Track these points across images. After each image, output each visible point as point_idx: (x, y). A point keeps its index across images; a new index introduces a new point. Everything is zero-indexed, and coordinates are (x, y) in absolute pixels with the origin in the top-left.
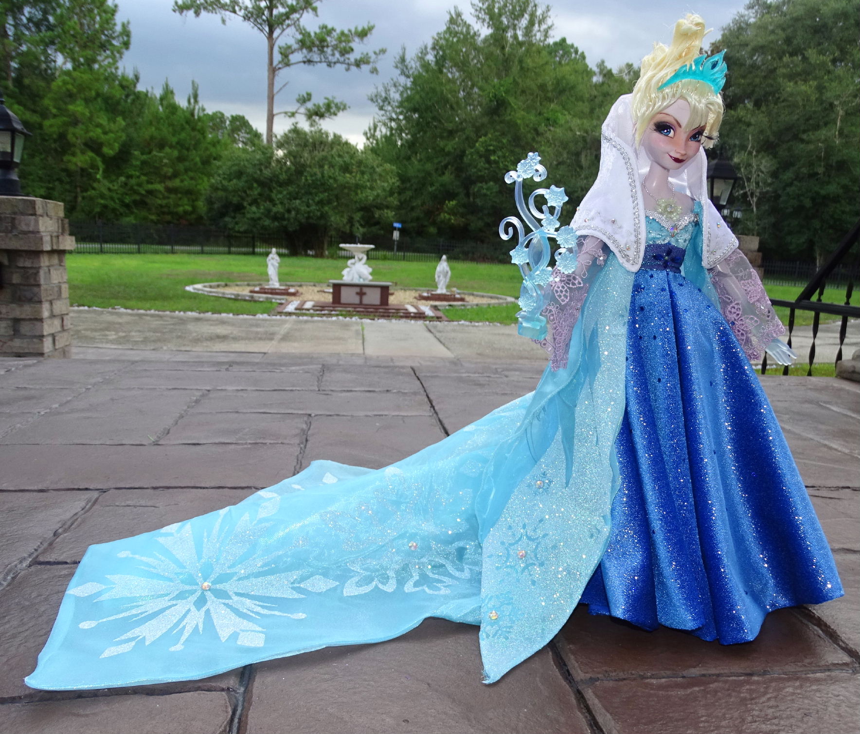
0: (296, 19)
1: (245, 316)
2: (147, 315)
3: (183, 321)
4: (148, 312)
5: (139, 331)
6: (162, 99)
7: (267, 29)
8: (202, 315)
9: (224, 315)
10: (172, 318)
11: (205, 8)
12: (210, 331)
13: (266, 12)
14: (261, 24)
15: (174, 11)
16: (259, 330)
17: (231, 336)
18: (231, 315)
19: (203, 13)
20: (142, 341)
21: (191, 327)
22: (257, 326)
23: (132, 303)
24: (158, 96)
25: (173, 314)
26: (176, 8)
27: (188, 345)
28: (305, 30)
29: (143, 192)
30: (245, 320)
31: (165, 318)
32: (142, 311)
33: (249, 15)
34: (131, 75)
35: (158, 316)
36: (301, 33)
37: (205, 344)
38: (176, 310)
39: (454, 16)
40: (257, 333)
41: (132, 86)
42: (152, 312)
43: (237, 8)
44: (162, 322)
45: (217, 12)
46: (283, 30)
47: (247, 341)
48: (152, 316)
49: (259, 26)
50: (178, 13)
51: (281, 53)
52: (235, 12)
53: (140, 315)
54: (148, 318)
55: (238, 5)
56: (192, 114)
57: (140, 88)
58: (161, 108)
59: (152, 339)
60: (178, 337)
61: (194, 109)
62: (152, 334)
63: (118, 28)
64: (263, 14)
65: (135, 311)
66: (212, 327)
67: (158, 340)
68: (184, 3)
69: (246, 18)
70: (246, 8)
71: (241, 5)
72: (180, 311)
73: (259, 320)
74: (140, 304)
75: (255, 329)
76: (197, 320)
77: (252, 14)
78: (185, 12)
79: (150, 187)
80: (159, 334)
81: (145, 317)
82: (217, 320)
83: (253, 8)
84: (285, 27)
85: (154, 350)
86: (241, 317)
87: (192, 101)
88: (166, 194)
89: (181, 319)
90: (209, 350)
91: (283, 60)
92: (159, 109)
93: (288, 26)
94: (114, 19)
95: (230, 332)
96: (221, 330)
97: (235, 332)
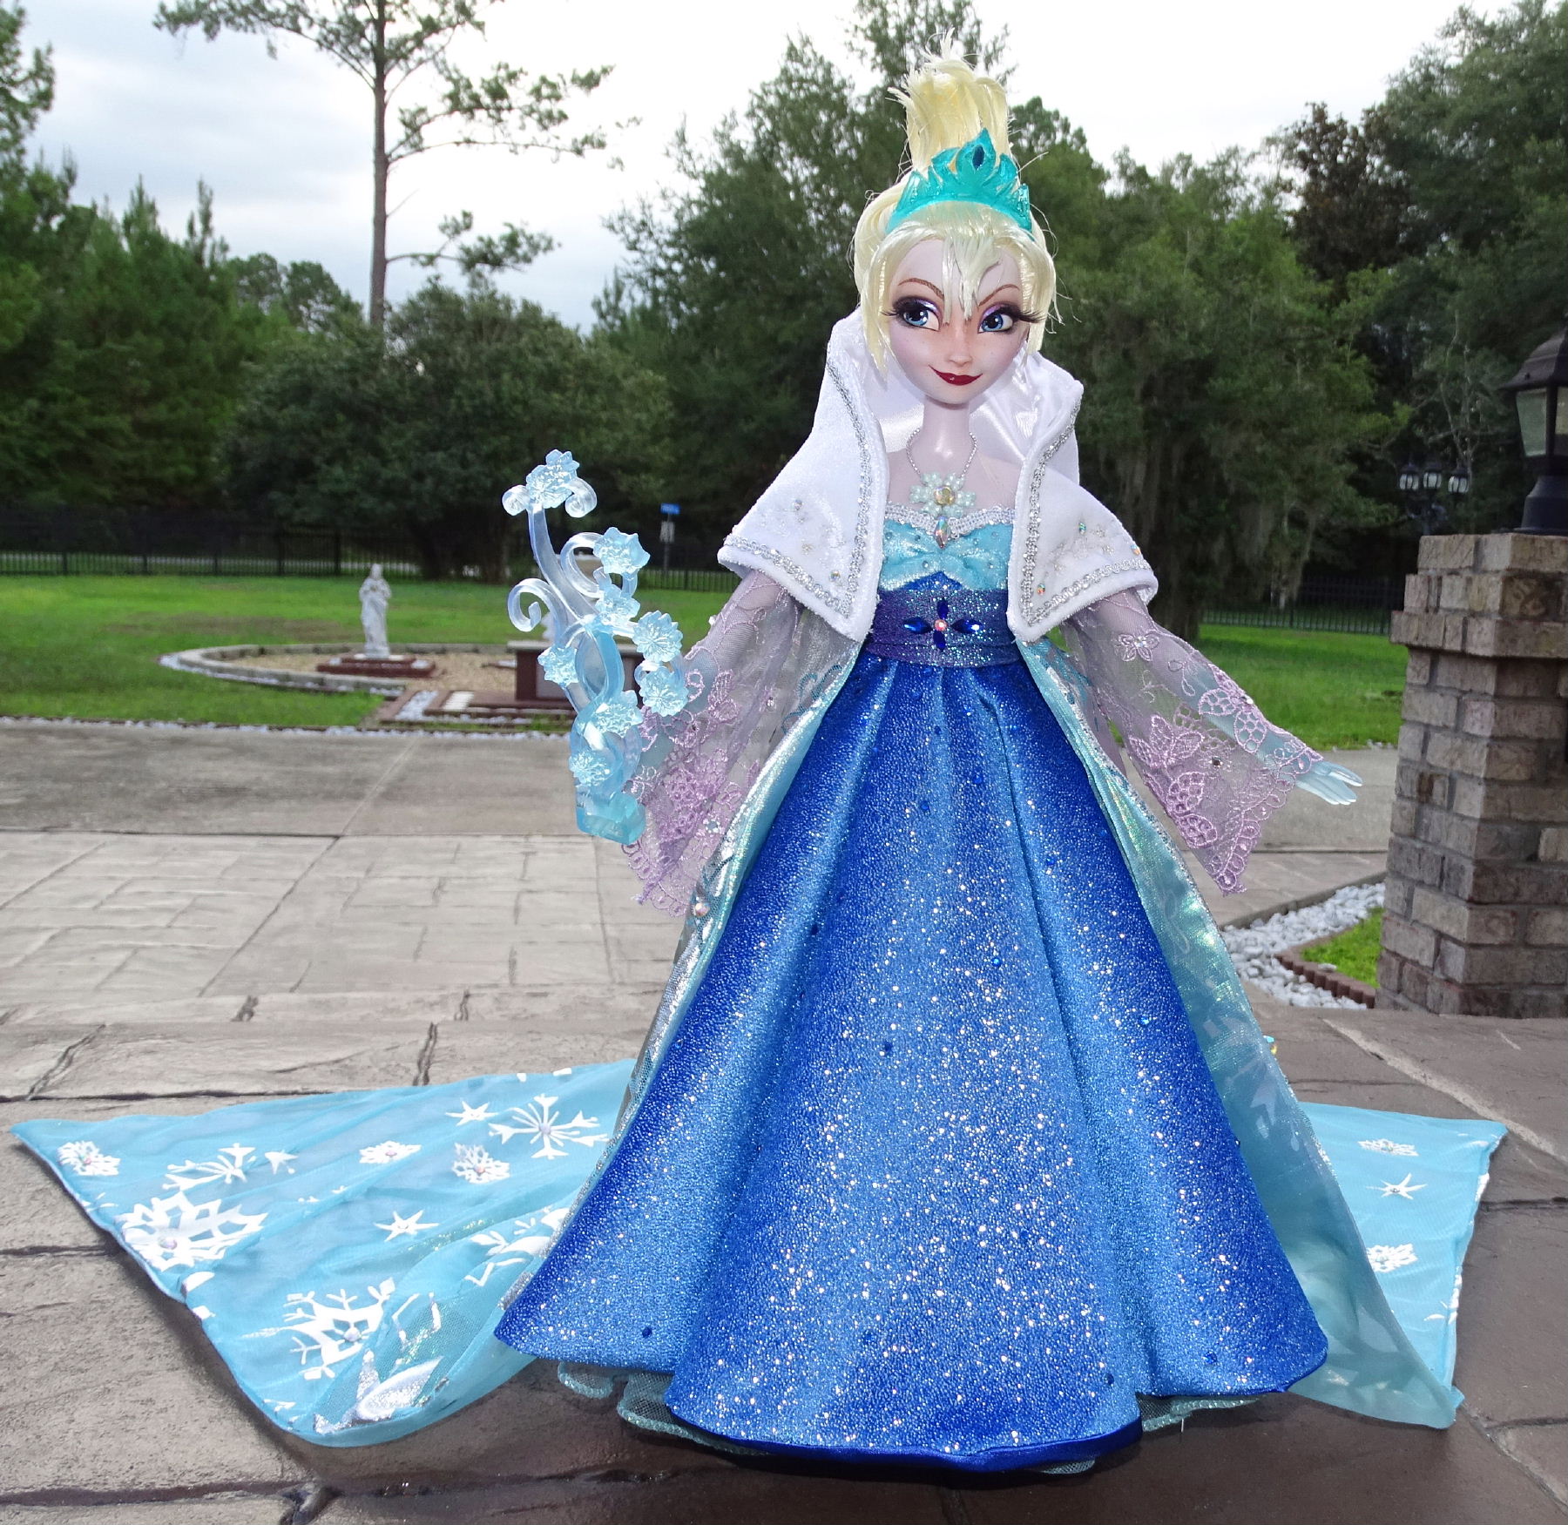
0: (437, 48)
1: (300, 733)
2: (48, 732)
3: (138, 749)
4: (57, 724)
5: (19, 778)
6: (128, 223)
7: (371, 68)
8: (191, 731)
9: (246, 730)
10: (113, 738)
11: (229, 21)
12: (202, 776)
13: (370, 32)
14: (358, 59)
15: (158, 26)
16: (330, 769)
17: (255, 788)
18: (264, 730)
19: (225, 32)
20: (20, 806)
21: (155, 763)
22: (324, 758)
23: (21, 700)
24: (119, 217)
25: (117, 727)
26: (163, 19)
27: (138, 817)
28: (457, 71)
29: (82, 434)
30: (298, 741)
31: (94, 741)
32: (39, 722)
33: (331, 37)
34: (56, 171)
35: (78, 734)
36: (449, 78)
37: (184, 814)
38: (128, 717)
39: (798, 46)
40: (323, 779)
41: (60, 191)
42: (67, 723)
43: (302, 22)
44: (82, 752)
45: (258, 27)
46: (409, 71)
47: (294, 803)
48: (63, 734)
49: (353, 62)
50: (165, 29)
51: (404, 123)
52: (298, 30)
53: (32, 733)
54: (52, 740)
55: (306, 16)
56: (199, 259)
57: (79, 198)
58: (125, 245)
59: (49, 799)
60: (119, 793)
61: (202, 246)
62: (49, 785)
63: (26, 63)
64: (363, 35)
65: (24, 723)
66: (210, 764)
67: (65, 803)
68: (181, 9)
69: (324, 43)
70: (324, 22)
71: (312, 14)
72: (136, 722)
73: (330, 742)
74: (38, 702)
75: (319, 768)
76: (177, 742)
77: (337, 34)
78: (183, 28)
79: (97, 420)
80: (67, 787)
81: (42, 737)
82: (226, 744)
83: (340, 22)
84: (412, 64)
85: (44, 830)
86: (288, 734)
87: (198, 227)
88: (136, 439)
89: (134, 741)
90: (190, 830)
91: (408, 137)
92: (120, 245)
93: (421, 62)
94: (16, 42)
95: (253, 776)
96: (230, 772)
97: (266, 777)
